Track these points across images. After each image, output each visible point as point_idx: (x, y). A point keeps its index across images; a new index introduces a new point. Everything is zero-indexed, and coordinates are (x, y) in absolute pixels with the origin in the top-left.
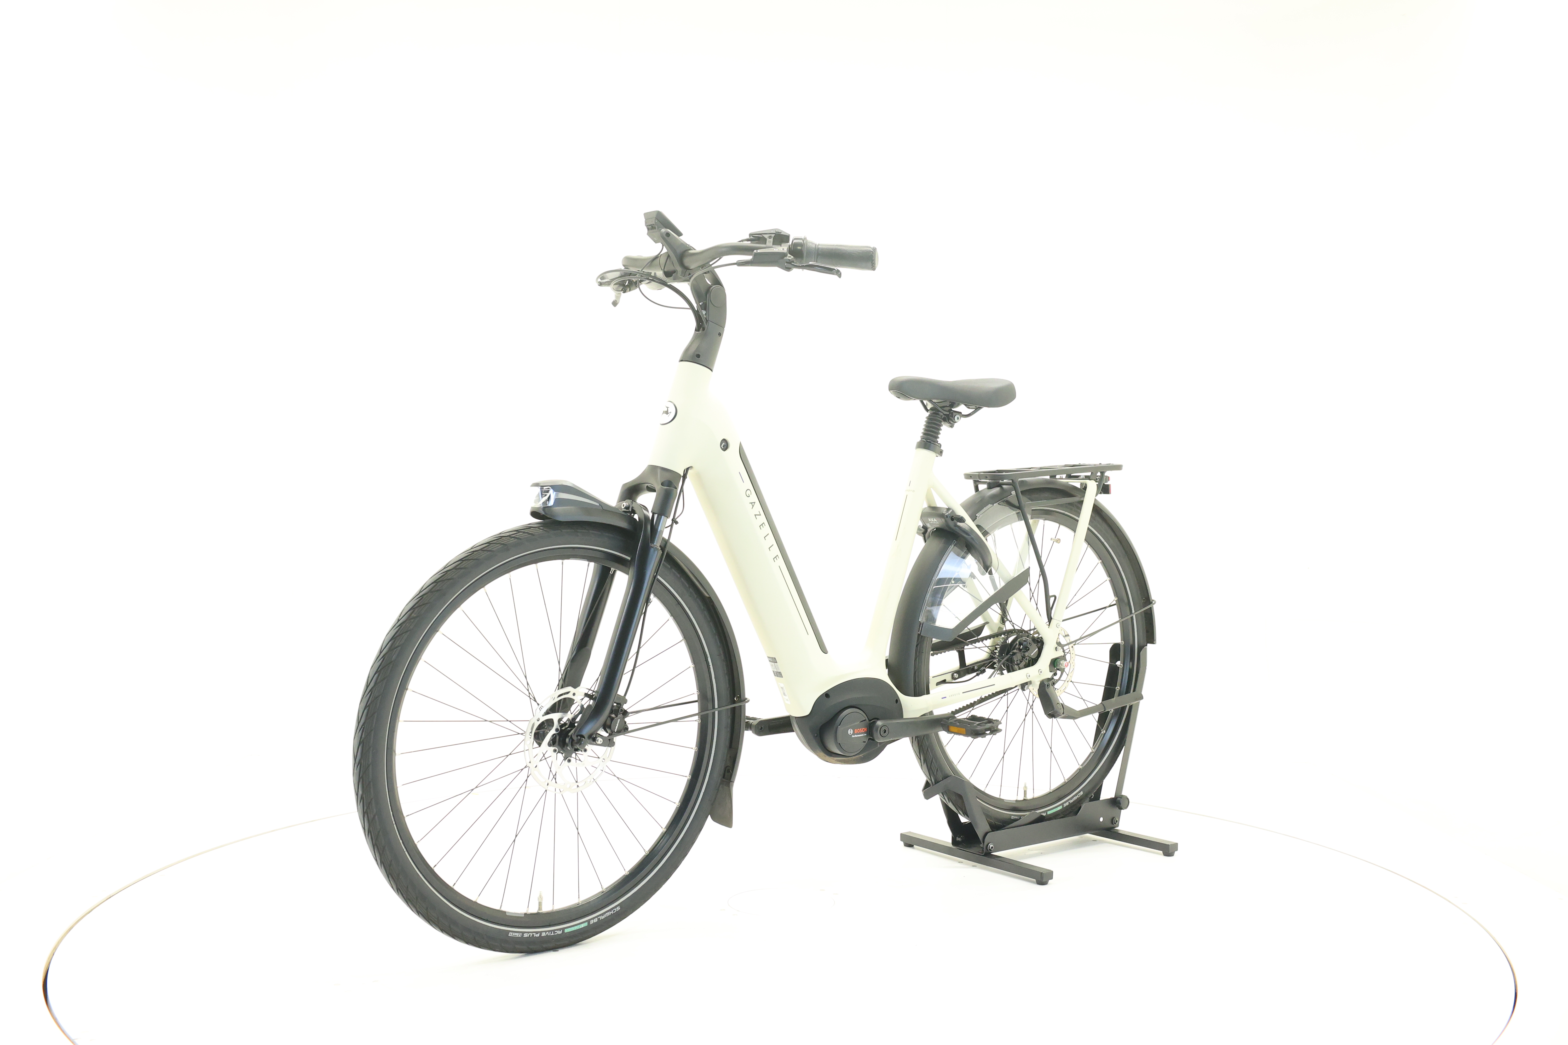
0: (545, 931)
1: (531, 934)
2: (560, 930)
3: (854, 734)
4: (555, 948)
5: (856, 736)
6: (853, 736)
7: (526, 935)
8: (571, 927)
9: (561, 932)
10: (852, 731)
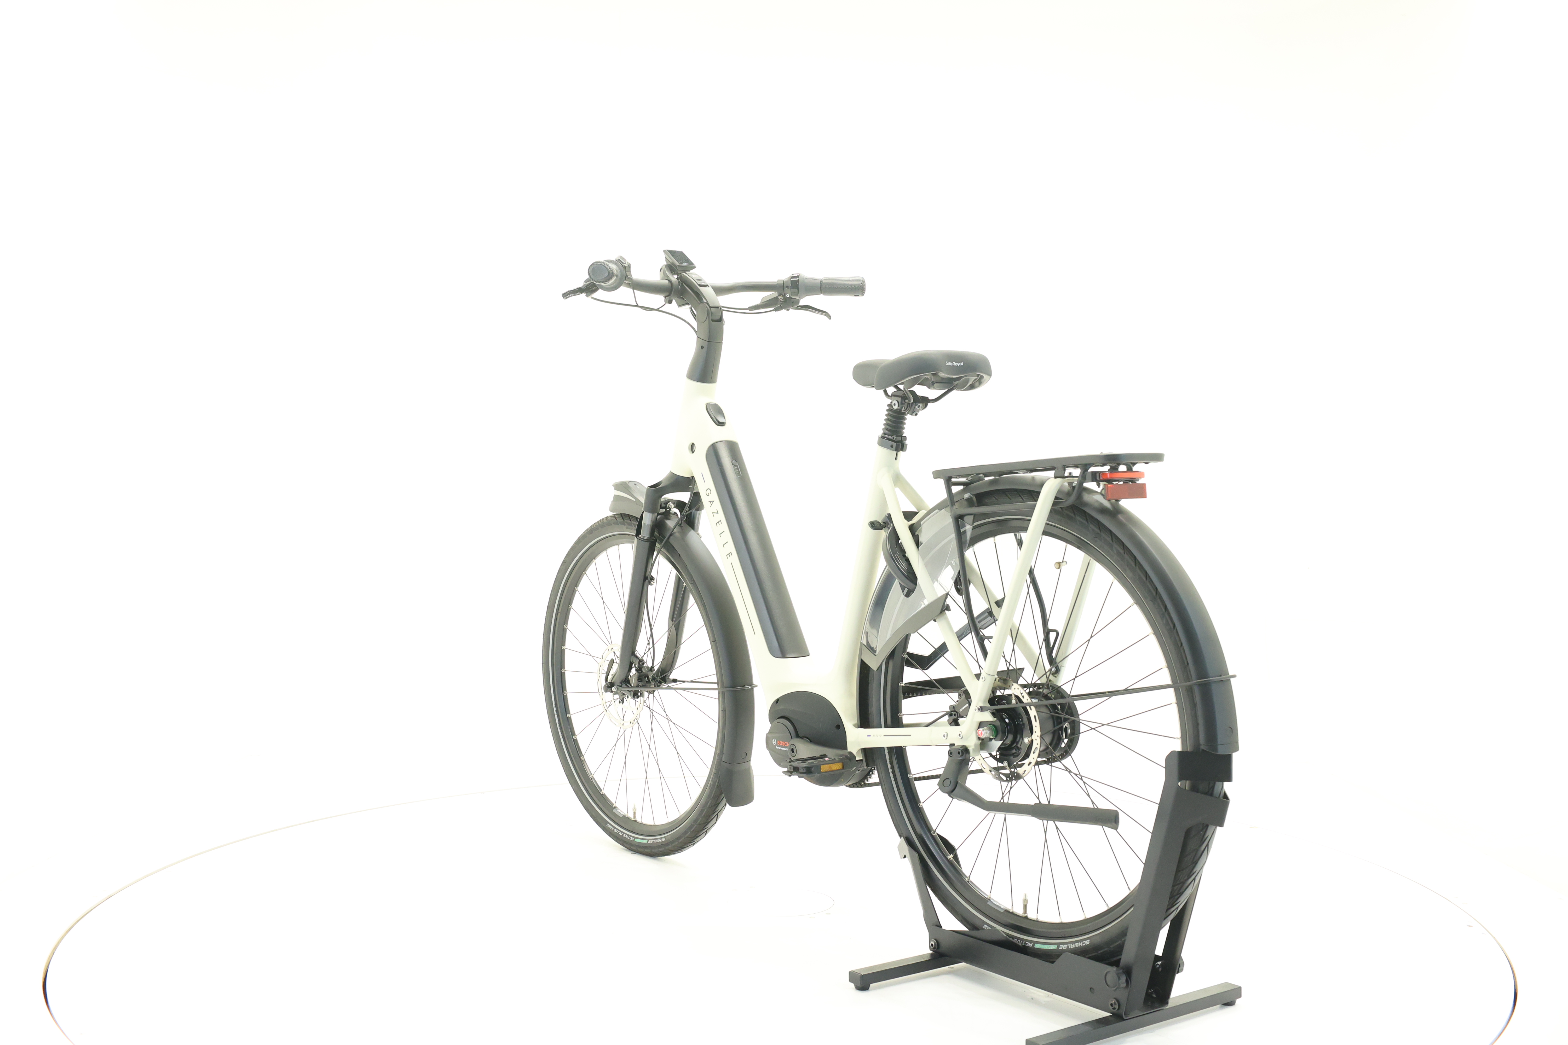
3: (777, 745)
5: (780, 748)
6: (777, 747)
7: (615, 830)
10: (775, 741)
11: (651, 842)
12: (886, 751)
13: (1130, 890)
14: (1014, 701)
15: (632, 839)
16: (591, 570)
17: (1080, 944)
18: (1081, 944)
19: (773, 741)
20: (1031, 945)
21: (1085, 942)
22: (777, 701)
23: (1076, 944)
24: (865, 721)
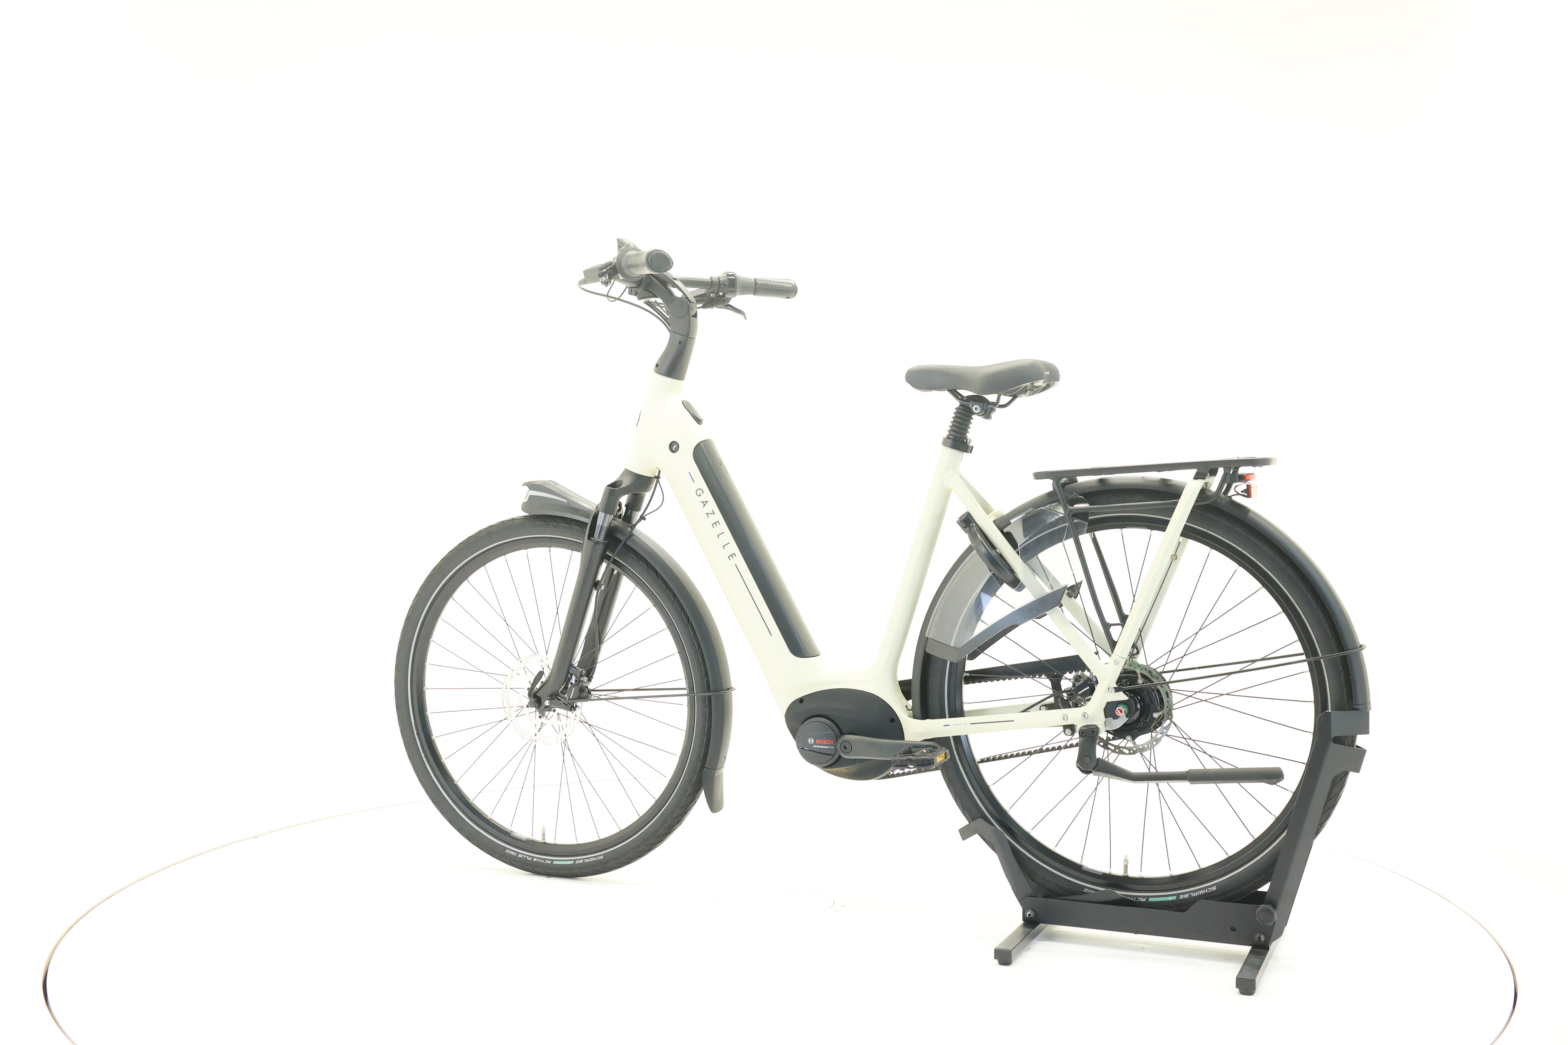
0: (537, 858)
1: (525, 856)
2: (550, 860)
3: (815, 743)
4: (549, 875)
5: (818, 746)
6: (814, 746)
8: (559, 861)
9: (550, 862)
10: (813, 740)
11: (581, 861)
12: (952, 739)
13: (1254, 838)
14: (1140, 681)
15: (549, 862)
16: (478, 577)
17: (1204, 891)
18: (1206, 891)
19: (809, 740)
20: (1145, 900)
21: (1211, 888)
22: (801, 700)
23: (1200, 892)
24: (924, 712)
